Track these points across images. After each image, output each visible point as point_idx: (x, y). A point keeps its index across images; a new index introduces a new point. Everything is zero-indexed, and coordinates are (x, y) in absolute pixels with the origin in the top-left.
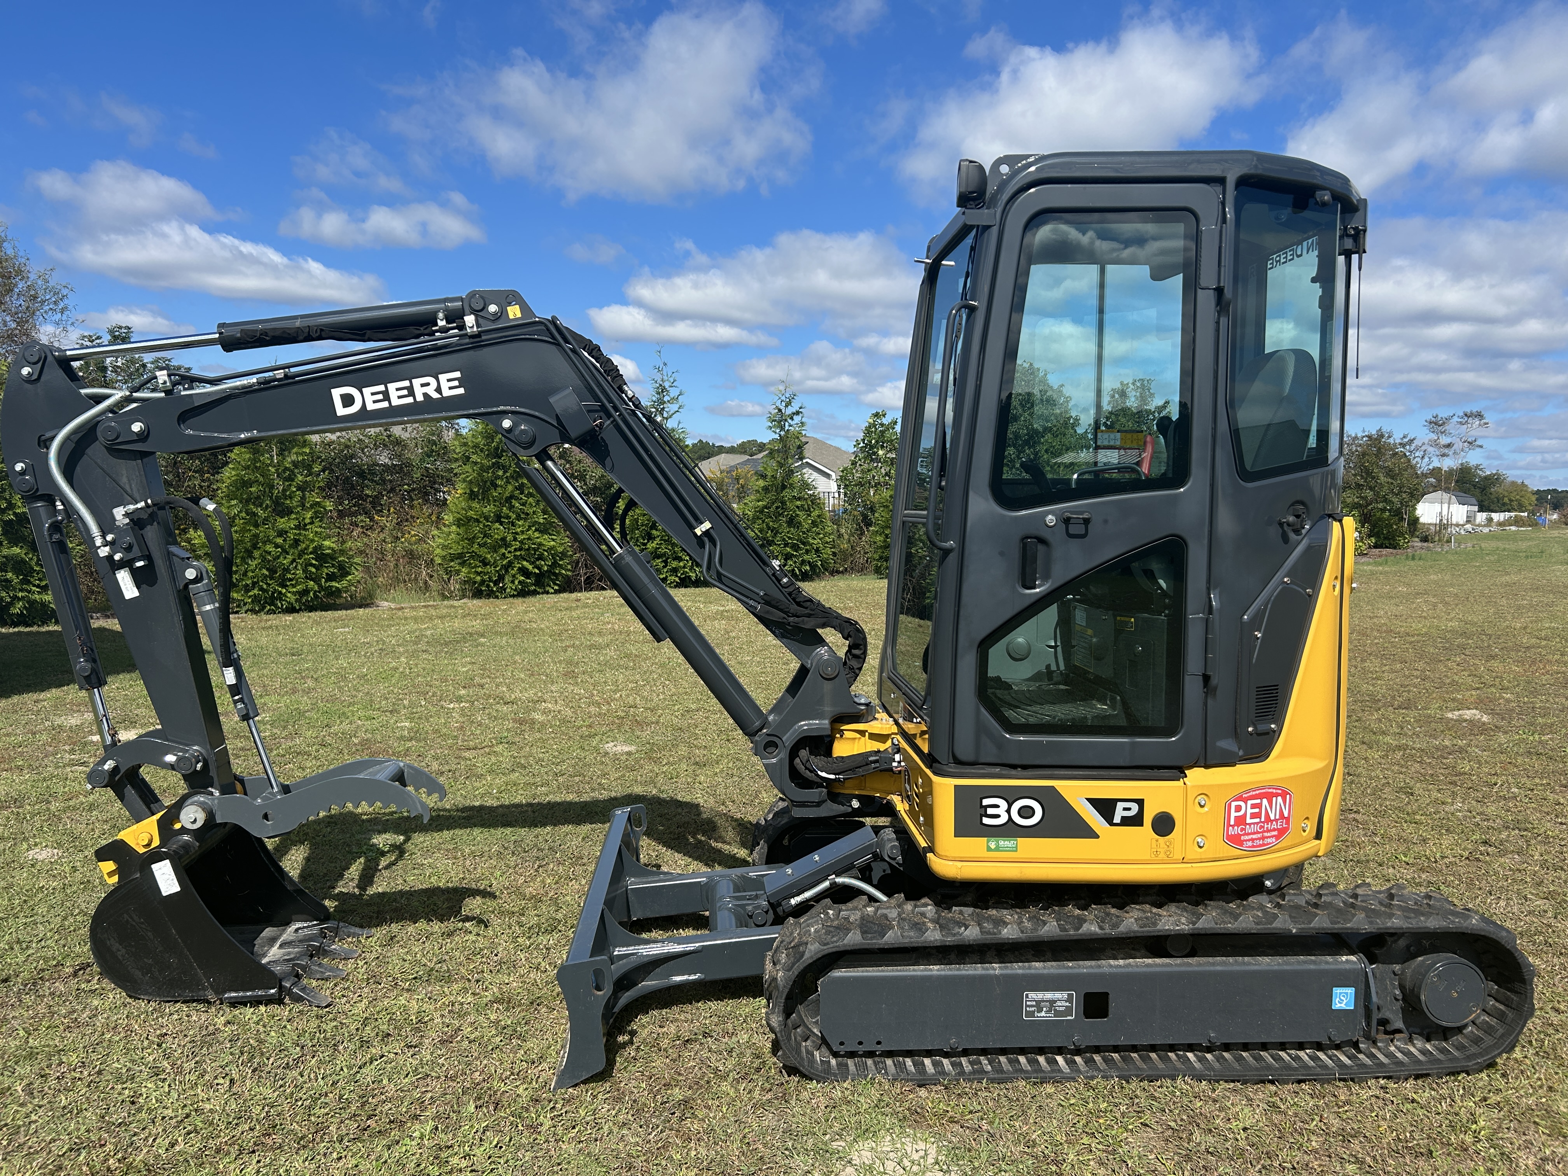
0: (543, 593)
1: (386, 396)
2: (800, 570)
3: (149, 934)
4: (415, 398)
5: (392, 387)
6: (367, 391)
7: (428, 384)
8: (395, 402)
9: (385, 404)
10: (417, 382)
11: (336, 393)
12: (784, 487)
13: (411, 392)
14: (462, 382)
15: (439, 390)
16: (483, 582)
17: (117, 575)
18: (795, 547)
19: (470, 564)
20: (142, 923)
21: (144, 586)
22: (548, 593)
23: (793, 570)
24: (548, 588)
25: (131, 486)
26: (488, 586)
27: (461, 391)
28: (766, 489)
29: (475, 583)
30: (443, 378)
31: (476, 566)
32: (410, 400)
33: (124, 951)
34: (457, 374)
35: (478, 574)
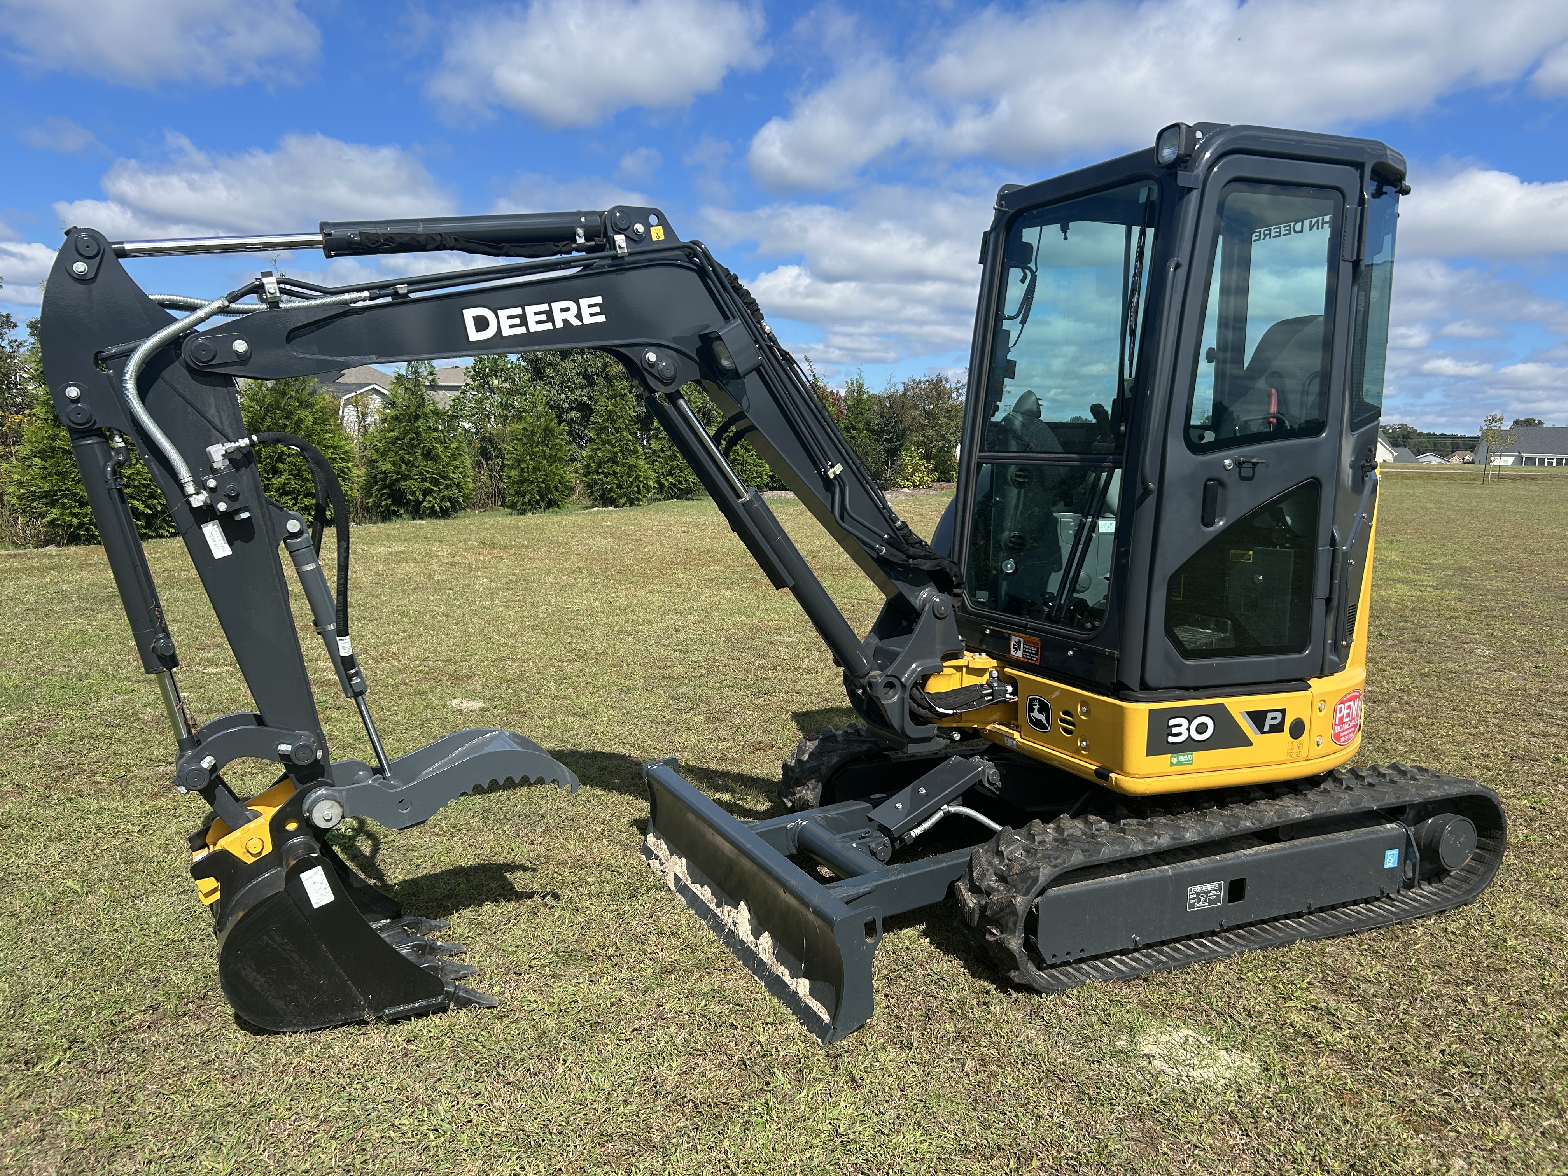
0: (156, 537)
1: (524, 322)
2: (441, 507)
3: (295, 955)
4: (554, 325)
5: (530, 310)
6: (503, 313)
7: (568, 309)
8: (534, 328)
9: (522, 330)
10: (557, 306)
11: (469, 314)
12: (417, 417)
13: (550, 318)
14: (604, 309)
15: (579, 316)
16: (81, 525)
17: (204, 530)
18: (436, 483)
19: (63, 504)
20: (286, 944)
21: (238, 543)
22: (161, 536)
23: (433, 507)
24: (161, 531)
25: (221, 419)
26: (88, 530)
27: (602, 318)
28: (396, 418)
29: (71, 526)
30: (584, 302)
31: (71, 507)
32: (549, 326)
33: (262, 980)
34: (598, 300)
35: (75, 516)
